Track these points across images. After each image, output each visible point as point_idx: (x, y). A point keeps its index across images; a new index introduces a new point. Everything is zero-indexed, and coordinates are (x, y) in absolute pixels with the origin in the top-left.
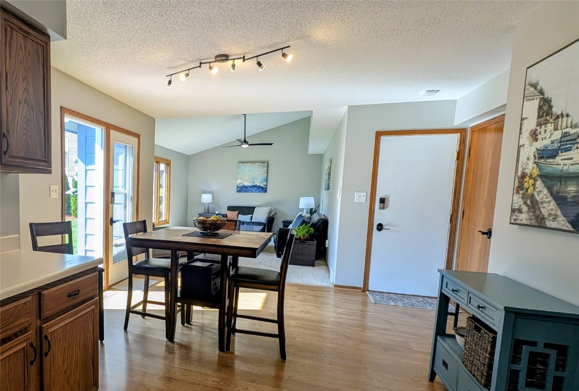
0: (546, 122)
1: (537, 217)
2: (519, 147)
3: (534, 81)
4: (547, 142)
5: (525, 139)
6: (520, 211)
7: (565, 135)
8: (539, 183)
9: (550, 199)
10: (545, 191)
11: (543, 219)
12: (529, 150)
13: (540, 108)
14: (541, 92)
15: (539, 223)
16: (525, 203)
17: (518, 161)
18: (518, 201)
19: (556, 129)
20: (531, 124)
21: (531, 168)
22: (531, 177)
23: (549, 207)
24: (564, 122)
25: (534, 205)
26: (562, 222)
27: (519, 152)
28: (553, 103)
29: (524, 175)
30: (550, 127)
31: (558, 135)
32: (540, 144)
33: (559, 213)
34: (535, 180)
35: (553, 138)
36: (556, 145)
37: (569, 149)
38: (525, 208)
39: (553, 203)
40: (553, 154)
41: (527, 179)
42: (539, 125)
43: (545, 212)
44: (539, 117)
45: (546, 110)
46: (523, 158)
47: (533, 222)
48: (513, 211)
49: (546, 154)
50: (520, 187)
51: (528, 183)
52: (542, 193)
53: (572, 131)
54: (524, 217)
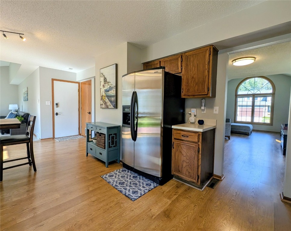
0: (106, 83)
1: (106, 106)
2: (100, 89)
3: (102, 73)
4: (107, 88)
5: (102, 87)
6: (102, 105)
7: (110, 87)
8: (106, 97)
9: (109, 101)
10: (108, 100)
11: (108, 106)
12: (103, 90)
13: (104, 80)
14: (104, 76)
15: (107, 107)
16: (103, 103)
17: (100, 92)
18: (102, 102)
19: (108, 85)
20: (102, 83)
21: (104, 94)
22: (104, 96)
23: (109, 103)
24: (109, 84)
25: (105, 103)
26: (112, 107)
27: (100, 90)
28: (107, 79)
29: (102, 96)
30: (107, 84)
31: (109, 87)
32: (105, 88)
33: (111, 104)
34: (105, 97)
35: (108, 87)
36: (109, 89)
37: (111, 90)
38: (103, 104)
39: (109, 102)
40: (108, 91)
41: (103, 97)
42: (104, 84)
43: (108, 105)
44: (104, 82)
45: (105, 80)
46: (102, 92)
47: (106, 107)
48: (101, 105)
49: (107, 91)
50: (102, 99)
51: (104, 97)
52: (107, 100)
53: (111, 86)
54: (103, 106)
